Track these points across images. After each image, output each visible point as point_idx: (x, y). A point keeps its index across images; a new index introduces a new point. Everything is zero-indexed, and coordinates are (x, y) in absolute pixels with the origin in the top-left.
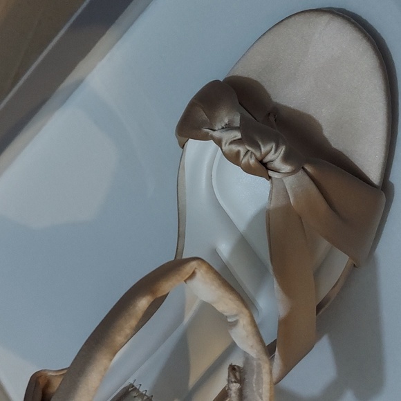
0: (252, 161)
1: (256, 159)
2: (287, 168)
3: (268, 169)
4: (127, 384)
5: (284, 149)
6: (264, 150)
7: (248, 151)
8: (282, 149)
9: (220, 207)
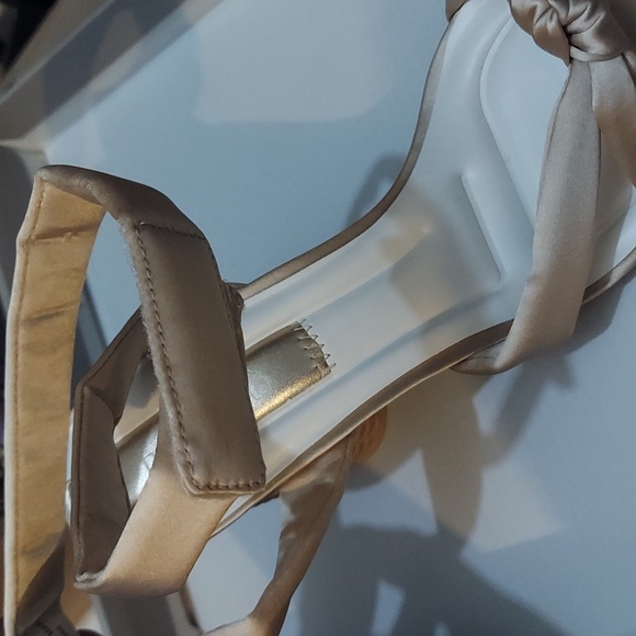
0: (552, 26)
1: (559, 21)
2: (598, 47)
3: (571, 44)
4: (291, 322)
5: (602, 17)
6: (573, 10)
7: (550, 7)
8: (601, 16)
9: (482, 115)
